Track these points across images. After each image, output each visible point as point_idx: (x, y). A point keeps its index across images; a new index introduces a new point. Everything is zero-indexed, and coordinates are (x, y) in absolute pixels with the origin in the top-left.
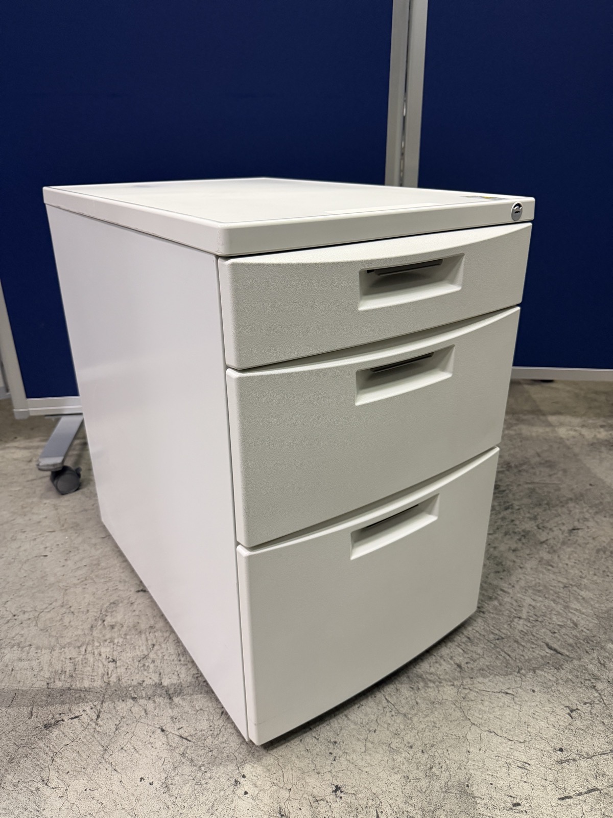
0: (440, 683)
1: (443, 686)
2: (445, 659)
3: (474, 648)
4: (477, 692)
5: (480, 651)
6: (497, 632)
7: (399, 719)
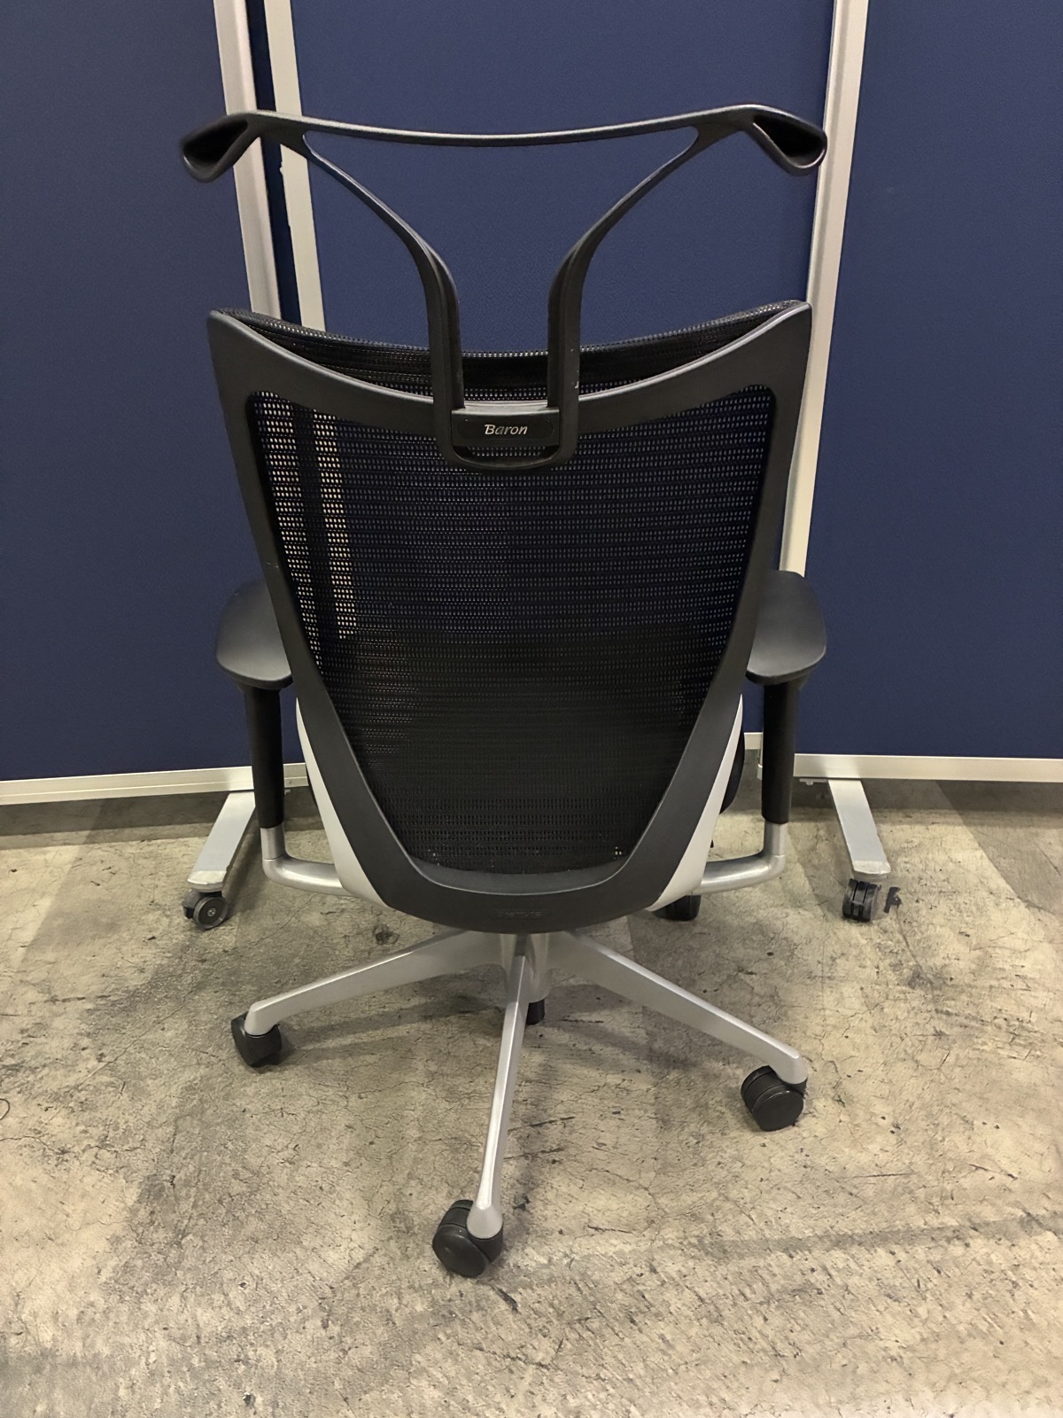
0: (681, 1243)
1: (679, 1238)
2: (672, 1282)
3: (627, 1301)
4: (634, 1230)
5: (620, 1296)
6: (586, 1334)
7: (733, 1194)
